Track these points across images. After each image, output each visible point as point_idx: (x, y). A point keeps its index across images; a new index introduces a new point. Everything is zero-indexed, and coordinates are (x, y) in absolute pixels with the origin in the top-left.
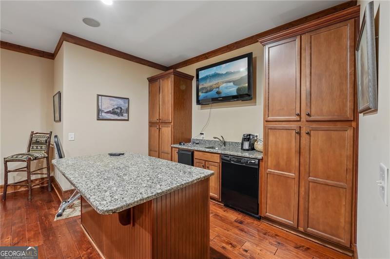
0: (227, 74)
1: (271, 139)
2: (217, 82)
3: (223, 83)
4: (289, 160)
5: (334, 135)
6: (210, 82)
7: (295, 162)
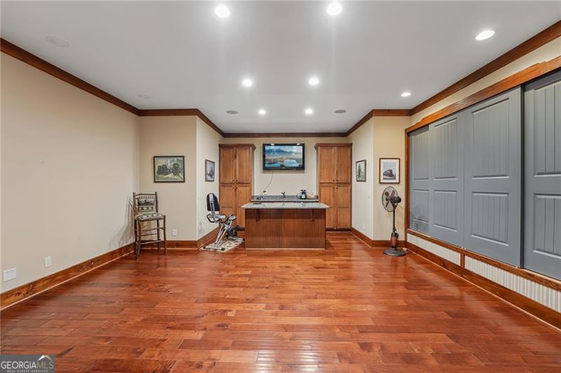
0: (291, 152)
1: (323, 191)
2: (281, 157)
3: (287, 159)
4: (330, 200)
5: (345, 188)
6: (273, 155)
7: (332, 201)
